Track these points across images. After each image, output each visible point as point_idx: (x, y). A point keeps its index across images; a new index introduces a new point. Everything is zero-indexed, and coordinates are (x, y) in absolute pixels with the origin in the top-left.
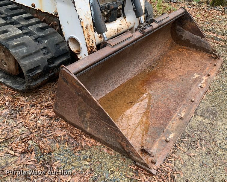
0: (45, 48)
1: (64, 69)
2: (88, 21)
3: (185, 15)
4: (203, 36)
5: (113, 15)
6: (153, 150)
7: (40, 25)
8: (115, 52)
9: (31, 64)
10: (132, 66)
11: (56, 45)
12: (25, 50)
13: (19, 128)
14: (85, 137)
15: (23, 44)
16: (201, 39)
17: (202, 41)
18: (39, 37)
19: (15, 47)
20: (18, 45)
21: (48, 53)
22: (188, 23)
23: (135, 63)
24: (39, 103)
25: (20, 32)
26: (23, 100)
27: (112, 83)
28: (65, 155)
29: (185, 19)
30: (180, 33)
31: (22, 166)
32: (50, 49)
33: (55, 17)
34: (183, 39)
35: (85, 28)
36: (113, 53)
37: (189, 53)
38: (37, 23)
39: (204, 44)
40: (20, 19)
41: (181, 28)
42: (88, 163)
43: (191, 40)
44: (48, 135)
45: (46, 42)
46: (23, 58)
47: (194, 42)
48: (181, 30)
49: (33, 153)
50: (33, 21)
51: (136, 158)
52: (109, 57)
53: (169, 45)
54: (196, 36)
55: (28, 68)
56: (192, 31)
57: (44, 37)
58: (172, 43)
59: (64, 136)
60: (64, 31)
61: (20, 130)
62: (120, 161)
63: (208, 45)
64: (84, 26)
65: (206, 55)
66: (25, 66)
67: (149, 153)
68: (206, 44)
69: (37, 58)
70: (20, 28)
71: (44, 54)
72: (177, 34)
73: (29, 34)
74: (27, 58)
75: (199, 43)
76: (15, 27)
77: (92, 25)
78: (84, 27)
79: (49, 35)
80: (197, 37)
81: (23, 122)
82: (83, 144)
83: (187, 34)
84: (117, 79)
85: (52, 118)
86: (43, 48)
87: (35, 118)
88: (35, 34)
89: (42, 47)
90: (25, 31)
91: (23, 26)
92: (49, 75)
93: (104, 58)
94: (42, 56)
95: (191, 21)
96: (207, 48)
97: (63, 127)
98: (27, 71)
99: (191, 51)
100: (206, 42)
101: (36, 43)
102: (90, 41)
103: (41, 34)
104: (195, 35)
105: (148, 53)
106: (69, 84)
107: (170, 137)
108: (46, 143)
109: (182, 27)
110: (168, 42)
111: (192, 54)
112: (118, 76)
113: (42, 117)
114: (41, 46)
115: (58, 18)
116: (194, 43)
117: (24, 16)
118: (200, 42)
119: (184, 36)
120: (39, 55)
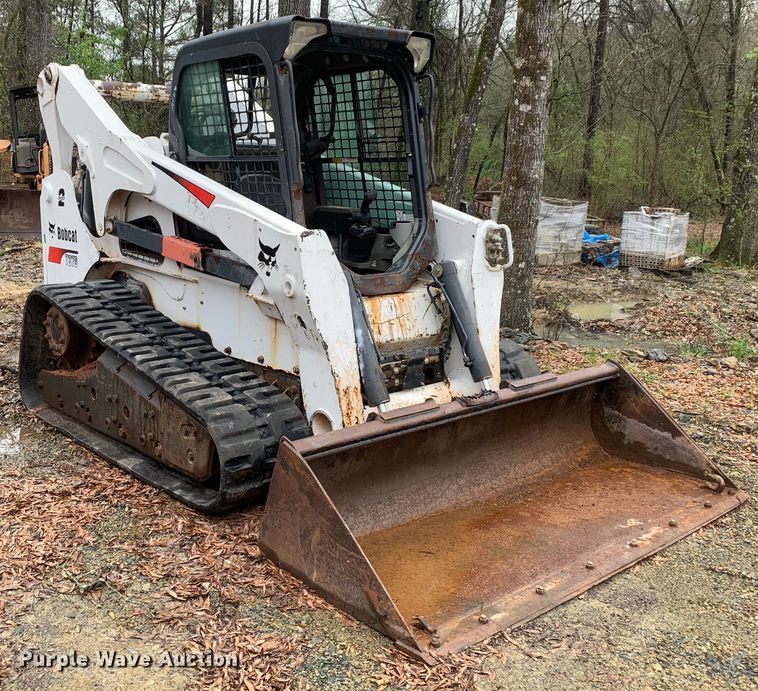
0: (264, 426)
1: (285, 443)
2: (351, 379)
3: (618, 378)
4: (676, 433)
5: (414, 372)
6: (443, 630)
7: (265, 390)
8: (390, 432)
9: (236, 450)
10: (455, 487)
11: (286, 422)
12: (231, 425)
13: (192, 566)
14: (306, 593)
15: (229, 416)
16: (673, 441)
17: (678, 446)
18: (259, 406)
19: (216, 419)
20: (221, 417)
21: (269, 435)
22: (632, 399)
23: (462, 482)
24: (235, 535)
25: (230, 397)
26: (206, 527)
27: (392, 512)
28: (263, 613)
29: (622, 389)
30: (615, 426)
31: (185, 615)
32: (274, 429)
33: (294, 377)
34: (626, 442)
35: (342, 393)
36: (386, 434)
37: (636, 477)
38: (260, 385)
39: (684, 453)
40: (234, 380)
41: (616, 413)
42: (301, 629)
43: (648, 444)
44: (239, 580)
45: (268, 415)
46: (226, 437)
47: (656, 449)
48: (617, 416)
49: (208, 599)
50: (254, 382)
51: (396, 627)
52: (375, 439)
53: (582, 456)
54: (659, 432)
55: (230, 456)
56: (646, 419)
57: (267, 408)
58: (593, 454)
59: (268, 587)
60: (305, 401)
61: (193, 570)
62: (366, 637)
63: (695, 457)
64: (342, 387)
65: (690, 484)
66: (225, 451)
67: (429, 628)
68: (690, 452)
69: (247, 441)
70: (231, 393)
71: (262, 437)
72: (608, 429)
73: (242, 401)
74: (231, 439)
75: (671, 451)
76: (223, 391)
77: (359, 389)
78: (341, 390)
79: (276, 405)
80: (661, 433)
81: (201, 559)
82: (300, 603)
83: (635, 430)
84: (405, 507)
85: (252, 558)
86: (262, 426)
87: (222, 555)
88: (253, 402)
89: (260, 424)
90: (236, 398)
91: (237, 389)
92: (264, 481)
93: (363, 439)
94: (258, 439)
95: (637, 393)
96: (694, 465)
97: (268, 574)
98: (227, 462)
99: (647, 472)
100: (688, 447)
101: (251, 417)
102: (353, 418)
103: (262, 402)
104: (656, 430)
105: (507, 466)
106: (290, 472)
107: (493, 618)
108: (231, 591)
109: (618, 409)
110: (582, 450)
111: (648, 479)
112: (409, 502)
113: (235, 556)
114: (259, 422)
115: (299, 378)
116: (659, 452)
117: (241, 374)
118: (673, 447)
119: (626, 432)
120: (251, 438)
